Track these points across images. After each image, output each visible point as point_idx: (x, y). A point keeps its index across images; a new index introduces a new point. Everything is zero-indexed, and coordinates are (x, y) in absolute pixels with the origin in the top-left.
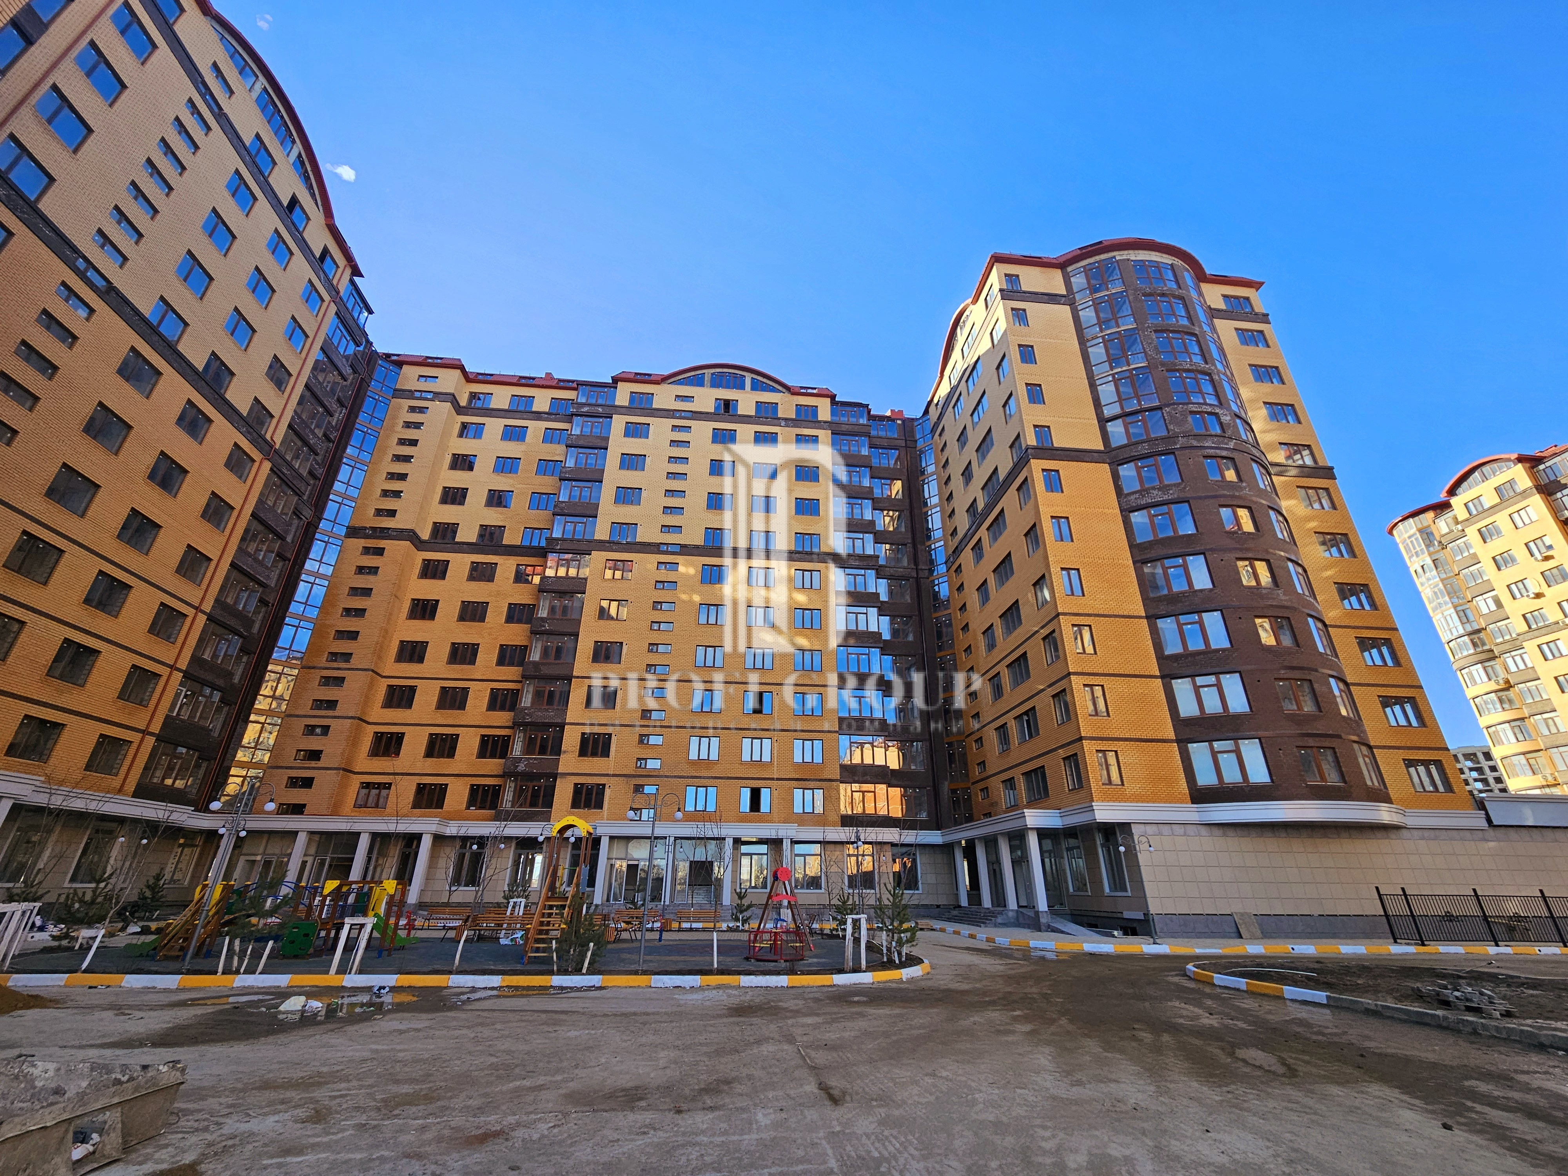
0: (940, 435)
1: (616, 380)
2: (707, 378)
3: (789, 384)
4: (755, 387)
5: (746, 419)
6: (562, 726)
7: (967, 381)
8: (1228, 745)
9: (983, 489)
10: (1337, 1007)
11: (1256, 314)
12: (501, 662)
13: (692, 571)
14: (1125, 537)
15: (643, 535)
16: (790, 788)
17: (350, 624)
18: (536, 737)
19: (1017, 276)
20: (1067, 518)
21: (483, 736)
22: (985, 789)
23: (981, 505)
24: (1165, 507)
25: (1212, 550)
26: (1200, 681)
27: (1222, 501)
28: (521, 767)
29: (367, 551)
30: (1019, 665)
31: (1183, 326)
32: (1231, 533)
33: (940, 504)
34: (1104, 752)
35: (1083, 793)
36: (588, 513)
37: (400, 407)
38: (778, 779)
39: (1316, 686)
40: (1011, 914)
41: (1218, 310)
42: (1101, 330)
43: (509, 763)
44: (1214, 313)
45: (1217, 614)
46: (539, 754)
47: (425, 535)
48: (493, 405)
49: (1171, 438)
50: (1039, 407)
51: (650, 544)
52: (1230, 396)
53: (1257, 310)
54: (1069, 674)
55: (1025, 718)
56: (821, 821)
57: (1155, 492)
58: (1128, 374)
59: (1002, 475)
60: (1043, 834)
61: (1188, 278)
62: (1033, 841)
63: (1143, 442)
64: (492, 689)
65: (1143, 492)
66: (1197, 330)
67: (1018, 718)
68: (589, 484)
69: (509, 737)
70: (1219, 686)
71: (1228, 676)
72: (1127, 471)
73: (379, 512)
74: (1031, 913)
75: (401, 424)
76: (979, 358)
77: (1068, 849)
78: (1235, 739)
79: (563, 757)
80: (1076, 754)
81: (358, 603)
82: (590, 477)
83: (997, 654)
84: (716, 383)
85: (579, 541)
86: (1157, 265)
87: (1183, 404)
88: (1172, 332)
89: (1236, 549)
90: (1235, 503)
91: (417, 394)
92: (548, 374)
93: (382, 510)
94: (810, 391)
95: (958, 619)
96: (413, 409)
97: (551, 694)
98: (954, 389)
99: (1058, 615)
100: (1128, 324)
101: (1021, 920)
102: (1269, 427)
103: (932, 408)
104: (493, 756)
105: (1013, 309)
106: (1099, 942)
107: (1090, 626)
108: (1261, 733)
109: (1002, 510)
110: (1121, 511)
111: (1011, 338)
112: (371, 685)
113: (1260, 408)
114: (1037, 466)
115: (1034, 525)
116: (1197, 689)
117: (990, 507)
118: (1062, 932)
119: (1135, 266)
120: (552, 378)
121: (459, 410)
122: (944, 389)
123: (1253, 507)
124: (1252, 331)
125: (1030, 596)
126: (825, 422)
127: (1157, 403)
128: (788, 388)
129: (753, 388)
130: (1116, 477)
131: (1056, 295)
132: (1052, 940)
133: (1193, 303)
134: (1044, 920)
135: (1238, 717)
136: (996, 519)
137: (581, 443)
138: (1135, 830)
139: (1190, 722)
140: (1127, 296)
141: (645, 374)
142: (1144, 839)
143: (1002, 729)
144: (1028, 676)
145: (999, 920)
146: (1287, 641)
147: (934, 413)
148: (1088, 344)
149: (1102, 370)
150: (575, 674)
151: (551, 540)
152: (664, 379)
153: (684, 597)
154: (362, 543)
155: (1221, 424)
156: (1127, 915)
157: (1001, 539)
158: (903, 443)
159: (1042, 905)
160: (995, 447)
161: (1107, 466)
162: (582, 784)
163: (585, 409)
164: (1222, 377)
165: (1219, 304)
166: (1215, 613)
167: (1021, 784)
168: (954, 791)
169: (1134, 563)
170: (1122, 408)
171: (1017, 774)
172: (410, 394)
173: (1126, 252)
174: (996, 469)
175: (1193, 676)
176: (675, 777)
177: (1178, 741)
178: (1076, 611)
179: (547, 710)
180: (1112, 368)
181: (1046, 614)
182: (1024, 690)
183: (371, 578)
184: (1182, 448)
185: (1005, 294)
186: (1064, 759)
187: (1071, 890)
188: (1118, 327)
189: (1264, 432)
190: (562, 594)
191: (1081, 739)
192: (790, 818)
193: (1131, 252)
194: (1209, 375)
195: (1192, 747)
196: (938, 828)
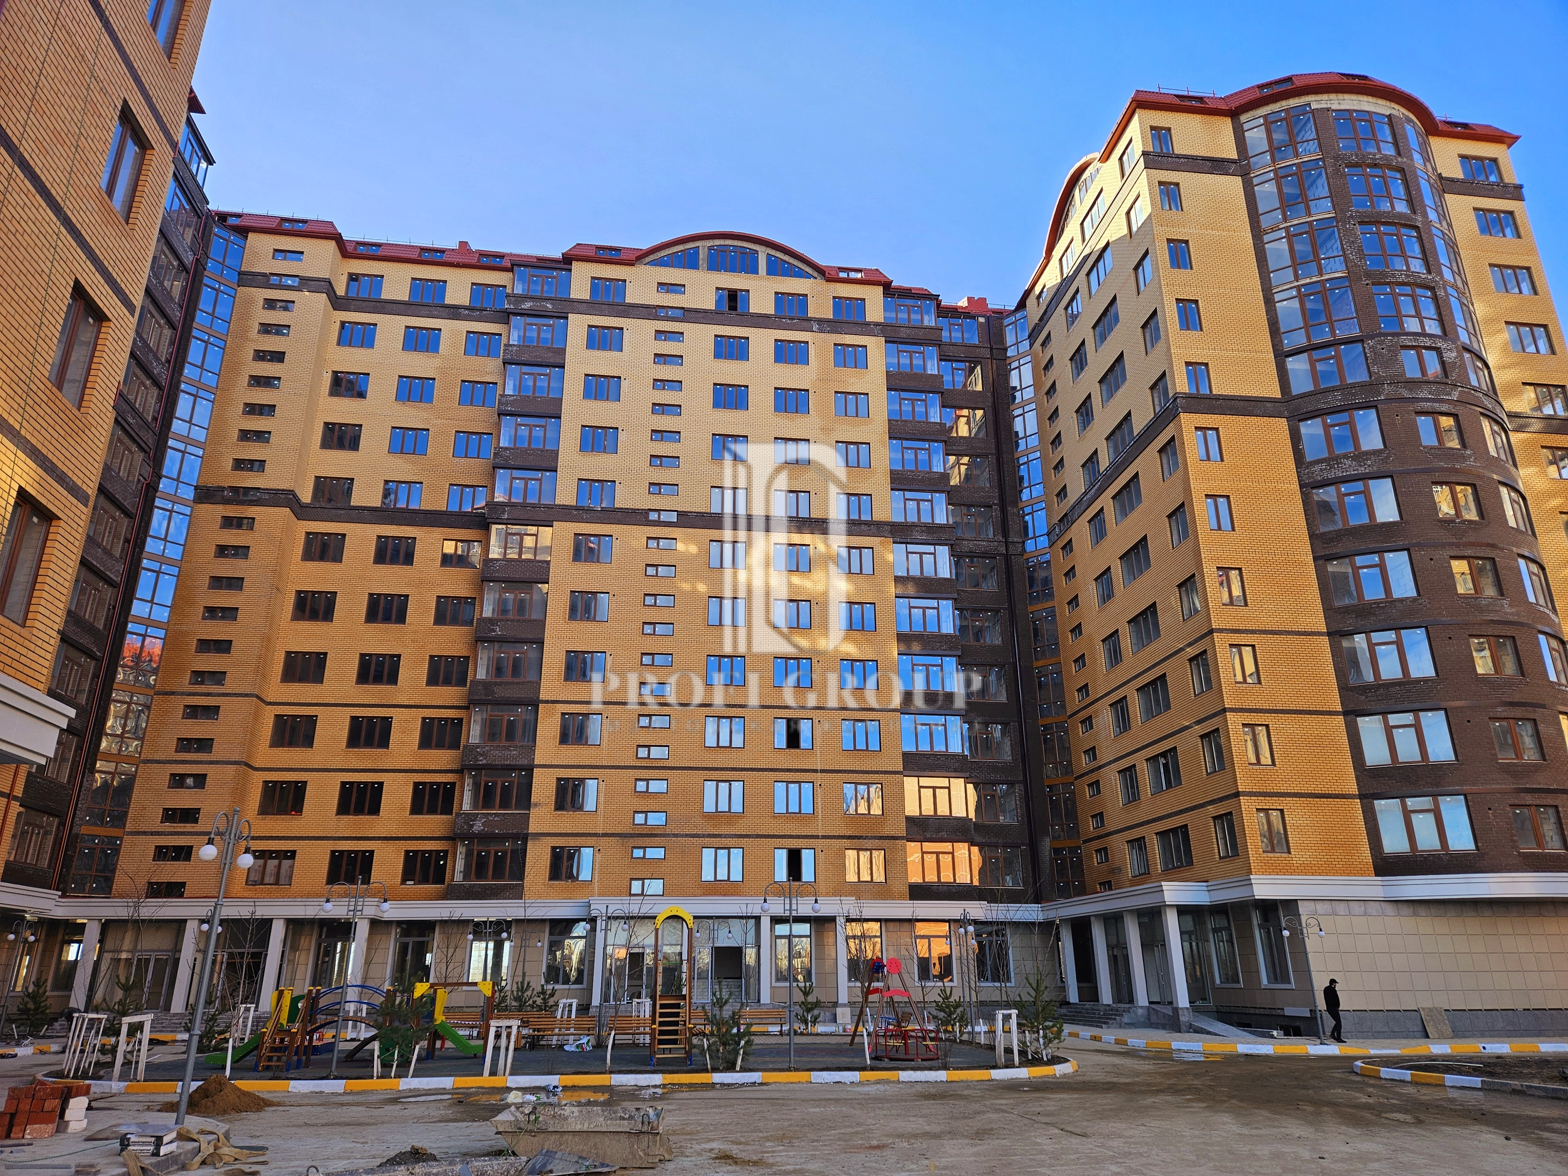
0: (1044, 344)
1: (568, 260)
2: (703, 254)
3: (822, 262)
4: (775, 269)
5: (761, 321)
6: (530, 769)
7: (1088, 274)
8: (1425, 802)
9: (1107, 439)
10: (1490, 1090)
11: (1506, 186)
12: (432, 680)
13: (693, 549)
14: (1304, 523)
15: (624, 499)
16: (840, 850)
17: (217, 630)
18: (495, 784)
19: (1169, 129)
20: (1228, 497)
21: (416, 785)
22: (1103, 851)
23: (1104, 462)
24: (1361, 483)
25: (1420, 546)
26: (1393, 719)
27: (1437, 477)
28: (478, 826)
29: (228, 522)
30: (1155, 690)
31: (1401, 215)
32: (1447, 522)
33: (1041, 448)
34: (1266, 811)
35: (1238, 863)
36: (544, 465)
37: (250, 302)
38: (824, 837)
39: (1541, 727)
40: (1140, 1012)
41: (1452, 180)
42: (1285, 219)
43: (460, 821)
44: (1447, 185)
45: (1421, 633)
46: (501, 808)
47: (306, 496)
48: (387, 294)
49: (1372, 386)
50: (1194, 334)
51: (634, 511)
52: (1459, 321)
53: (1507, 180)
54: (1224, 710)
55: (1162, 761)
56: (881, 891)
57: (1348, 462)
58: (1319, 288)
59: (1138, 425)
60: (1182, 910)
61: (1412, 131)
62: (1172, 923)
63: (1334, 389)
64: (424, 719)
65: (1332, 460)
66: (1419, 221)
67: (1153, 759)
68: (542, 421)
69: (453, 784)
70: (1417, 727)
71: (1430, 714)
72: (1311, 429)
73: (240, 464)
74: (1168, 1011)
75: (256, 327)
76: (1108, 244)
77: (1215, 931)
78: (1434, 795)
79: (534, 812)
80: (1230, 813)
81: (224, 599)
82: (540, 411)
83: (1123, 672)
84: (718, 263)
85: (534, 506)
86: (1369, 117)
87: (1393, 335)
88: (1384, 223)
89: (1452, 544)
90: (1454, 479)
91: (274, 280)
92: (463, 244)
93: (243, 461)
94: (853, 275)
95: (1065, 617)
96: (270, 304)
97: (511, 724)
98: (1066, 282)
99: (1211, 632)
100: (1323, 210)
101: (1154, 1018)
102: (1508, 361)
103: (1031, 302)
104: (432, 811)
105: (1161, 183)
106: (1255, 1043)
107: (1253, 646)
108: (1467, 788)
109: (1136, 475)
110: (1301, 487)
111: (1157, 229)
112: (257, 716)
113: (1500, 331)
114: (1188, 421)
115: (1182, 505)
116: (1389, 730)
117: (1117, 468)
118: (1209, 1033)
119: (1337, 119)
120: (470, 251)
121: (338, 303)
122: (1051, 278)
123: (1479, 483)
124: (1498, 212)
125: (1174, 600)
126: (877, 324)
127: (1356, 332)
128: (821, 271)
129: (771, 271)
130: (1295, 437)
131: (1223, 160)
132: (1197, 1041)
133: (1416, 177)
134: (1184, 1018)
135: (1439, 767)
136: (1127, 485)
137: (524, 358)
138: (1303, 908)
139: (1378, 772)
140: (1325, 167)
141: (611, 249)
142: (1313, 922)
143: (1129, 773)
144: (1168, 707)
145: (1126, 1019)
146: (1510, 667)
147: (1034, 311)
148: (1266, 238)
149: (1283, 279)
150: (542, 697)
151: (492, 505)
152: (637, 258)
153: (686, 586)
154: (220, 511)
155: (1443, 363)
156: (1289, 1011)
157: (1134, 516)
158: (987, 353)
159: (1183, 999)
160: (1127, 383)
161: (1284, 421)
162: (562, 848)
163: (527, 305)
164: (1450, 290)
165: (1454, 170)
166: (1418, 631)
167: (1155, 847)
168: (1057, 851)
169: (1315, 559)
170: (1309, 338)
171: (1150, 834)
172: (263, 280)
173: (1325, 97)
174: (1129, 414)
175: (1384, 713)
176: (686, 836)
177: (1362, 796)
178: (1235, 626)
179: (507, 748)
180: (1297, 278)
181: (1195, 628)
182: (1163, 724)
183: (240, 563)
184: (1388, 400)
185: (1151, 160)
186: (1214, 818)
187: (1218, 981)
188: (1310, 215)
189: (1504, 367)
190: (512, 583)
191: (1237, 794)
192: (842, 889)
193: (1333, 96)
194: (1432, 289)
195: (1379, 804)
196: (1037, 901)
